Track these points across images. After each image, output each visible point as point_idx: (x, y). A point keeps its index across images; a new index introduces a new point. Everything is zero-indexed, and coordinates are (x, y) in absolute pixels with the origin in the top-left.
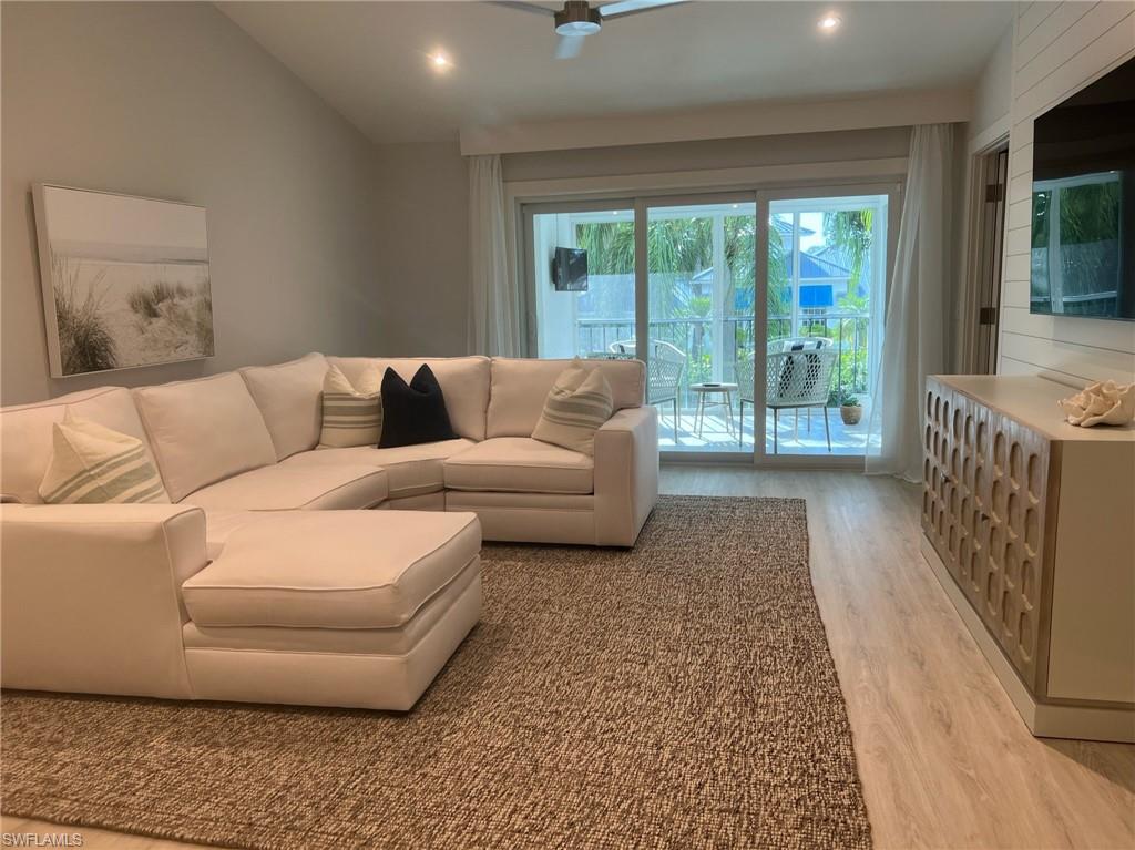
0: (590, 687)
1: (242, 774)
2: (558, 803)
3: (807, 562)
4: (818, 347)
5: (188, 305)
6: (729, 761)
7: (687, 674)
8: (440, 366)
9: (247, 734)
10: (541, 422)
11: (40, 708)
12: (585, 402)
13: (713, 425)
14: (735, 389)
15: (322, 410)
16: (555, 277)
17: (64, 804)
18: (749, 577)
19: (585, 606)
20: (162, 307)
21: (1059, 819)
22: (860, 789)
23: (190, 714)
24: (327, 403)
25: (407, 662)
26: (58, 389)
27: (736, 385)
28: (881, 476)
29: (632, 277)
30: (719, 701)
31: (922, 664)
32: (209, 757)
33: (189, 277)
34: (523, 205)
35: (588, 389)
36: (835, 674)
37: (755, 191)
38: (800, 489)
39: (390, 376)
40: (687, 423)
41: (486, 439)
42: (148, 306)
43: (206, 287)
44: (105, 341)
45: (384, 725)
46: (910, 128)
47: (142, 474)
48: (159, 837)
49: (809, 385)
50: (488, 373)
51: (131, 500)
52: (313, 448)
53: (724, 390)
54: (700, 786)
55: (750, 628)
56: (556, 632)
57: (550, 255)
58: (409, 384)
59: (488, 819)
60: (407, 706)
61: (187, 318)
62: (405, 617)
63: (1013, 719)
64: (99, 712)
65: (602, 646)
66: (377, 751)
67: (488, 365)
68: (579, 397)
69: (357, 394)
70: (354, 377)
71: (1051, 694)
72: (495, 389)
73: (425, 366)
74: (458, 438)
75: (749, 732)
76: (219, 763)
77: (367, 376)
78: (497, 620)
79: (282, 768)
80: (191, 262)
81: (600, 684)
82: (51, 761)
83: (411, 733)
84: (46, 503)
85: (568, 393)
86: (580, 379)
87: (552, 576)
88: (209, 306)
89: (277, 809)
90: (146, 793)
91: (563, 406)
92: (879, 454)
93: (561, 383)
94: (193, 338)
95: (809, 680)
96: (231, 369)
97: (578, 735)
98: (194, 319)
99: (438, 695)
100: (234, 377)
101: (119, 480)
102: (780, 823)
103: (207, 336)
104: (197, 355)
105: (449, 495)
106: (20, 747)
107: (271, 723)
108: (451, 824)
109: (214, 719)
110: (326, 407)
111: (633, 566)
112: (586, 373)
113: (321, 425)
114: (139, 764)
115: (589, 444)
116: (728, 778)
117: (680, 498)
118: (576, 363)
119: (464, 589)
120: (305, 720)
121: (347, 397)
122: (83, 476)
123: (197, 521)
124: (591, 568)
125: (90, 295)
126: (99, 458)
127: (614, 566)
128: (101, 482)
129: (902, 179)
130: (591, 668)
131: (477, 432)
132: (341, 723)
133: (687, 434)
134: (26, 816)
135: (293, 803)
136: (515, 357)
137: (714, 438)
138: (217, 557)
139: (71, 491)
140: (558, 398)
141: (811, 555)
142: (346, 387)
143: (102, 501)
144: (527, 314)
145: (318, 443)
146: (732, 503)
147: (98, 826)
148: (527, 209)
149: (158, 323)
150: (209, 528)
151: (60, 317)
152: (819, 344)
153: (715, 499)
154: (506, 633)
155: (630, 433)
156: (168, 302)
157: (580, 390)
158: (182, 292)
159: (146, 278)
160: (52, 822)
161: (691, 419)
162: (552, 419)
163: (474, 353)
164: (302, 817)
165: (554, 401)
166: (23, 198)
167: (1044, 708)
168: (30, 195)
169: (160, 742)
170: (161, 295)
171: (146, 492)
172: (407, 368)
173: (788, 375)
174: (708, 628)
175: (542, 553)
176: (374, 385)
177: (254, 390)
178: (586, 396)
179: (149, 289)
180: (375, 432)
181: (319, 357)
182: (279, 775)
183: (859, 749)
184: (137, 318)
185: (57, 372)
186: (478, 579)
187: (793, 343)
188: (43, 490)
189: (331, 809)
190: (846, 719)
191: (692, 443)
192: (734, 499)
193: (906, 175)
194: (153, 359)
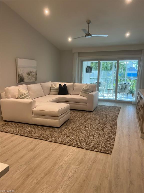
0: (82, 127)
1: (39, 132)
2: (76, 138)
3: (118, 115)
4: (129, 84)
5: (34, 74)
6: (98, 136)
7: (96, 127)
8: (67, 84)
9: (39, 128)
10: (81, 93)
11: (15, 123)
12: (87, 90)
13: (110, 95)
14: (113, 90)
15: (50, 89)
16: (86, 71)
17: (19, 133)
18: (108, 116)
19: (84, 118)
20: (30, 74)
21: (139, 146)
22: (114, 141)
23: (32, 126)
24: (51, 88)
25: (59, 121)
26: (18, 84)
27: (113, 89)
28: (134, 105)
29: (97, 71)
30: (99, 130)
31: (129, 129)
32: (35, 130)
33: (34, 70)
34: (81, 60)
35: (88, 88)
36: (116, 129)
37: (117, 59)
38: (121, 105)
39: (60, 85)
40: (106, 95)
41: (73, 95)
42: (29, 74)
43: (36, 72)
44: (23, 78)
45: (56, 129)
46: (142, 50)
47: (28, 96)
48: (29, 137)
49: (125, 90)
50: (74, 85)
51: (27, 99)
52: (49, 95)
53: (112, 90)
54: (94, 138)
55: (106, 122)
56: (79, 121)
57: (86, 67)
58: (62, 86)
59: (67, 139)
60: (59, 127)
61: (33, 76)
62: (59, 115)
63: (139, 135)
64: (22, 124)
65: (85, 123)
66: (55, 131)
67: (74, 84)
68: (86, 89)
69: (55, 87)
70: (55, 85)
71: (143, 132)
72: (75, 88)
73: (65, 84)
74: (69, 94)
75: (102, 134)
76: (36, 131)
77: (57, 85)
78: (72, 119)
79: (43, 132)
80: (34, 68)
81: (84, 127)
82: (17, 129)
83: (59, 130)
84: (16, 98)
85: (85, 88)
86: (87, 87)
87: (80, 114)
88: (36, 74)
89: (43, 136)
90: (28, 133)
91: (84, 90)
92: (135, 101)
93: (84, 87)
94: (34, 78)
95: (112, 129)
96: (39, 83)
97: (80, 132)
98: (34, 76)
99: (63, 126)
100: (39, 84)
101: (25, 96)
102: (103, 143)
103: (36, 78)
104: (34, 81)
105: (67, 102)
106: (13, 127)
107: (42, 127)
108: (63, 139)
109: (35, 126)
110: (51, 89)
111: (92, 114)
112: (88, 86)
113: (50, 91)
114: (27, 130)
115: (87, 96)
116: (97, 138)
117: (102, 105)
118: (86, 84)
119: (67, 114)
120: (46, 128)
121: (54, 88)
122: (21, 95)
123: (34, 102)
124: (86, 114)
125: (22, 72)
126: (23, 93)
127: (89, 114)
128: (23, 96)
129: (141, 58)
130: (83, 125)
131: (72, 94)
132: (50, 128)
133: (106, 97)
134: (14, 134)
135: (44, 135)
136: (79, 83)
137: (110, 97)
138: (37, 106)
139: (20, 97)
140: (83, 89)
141: (119, 114)
142: (54, 86)
143: (23, 99)
144: (81, 77)
145: (50, 94)
146: (109, 107)
147: (22, 136)
148: (82, 61)
149: (30, 76)
150: (36, 103)
151: (19, 75)
152: (129, 83)
153: (107, 106)
154: (73, 120)
155: (93, 95)
156: (31, 73)
157: (87, 88)
158: (33, 72)
159: (29, 70)
160: (17, 135)
161: (107, 94)
162: (82, 92)
163: (73, 82)
164: (45, 137)
165: (82, 90)
166: (15, 60)
167: (142, 134)
168: (16, 59)
169: (29, 128)
170: (30, 72)
171: (28, 98)
172: (62, 84)
173: (122, 88)
174: (101, 122)
175: (79, 111)
176: (58, 86)
177: (42, 86)
178: (87, 89)
179: (29, 72)
180: (57, 93)
181: (51, 82)
182: (43, 133)
183: (116, 137)
184: (27, 75)
185: (18, 82)
186: (69, 113)
187: (124, 83)
188: (16, 97)
189: (49, 136)
190: (116, 134)
191: (106, 98)
192: (110, 106)
193: (141, 57)
194: (29, 81)
